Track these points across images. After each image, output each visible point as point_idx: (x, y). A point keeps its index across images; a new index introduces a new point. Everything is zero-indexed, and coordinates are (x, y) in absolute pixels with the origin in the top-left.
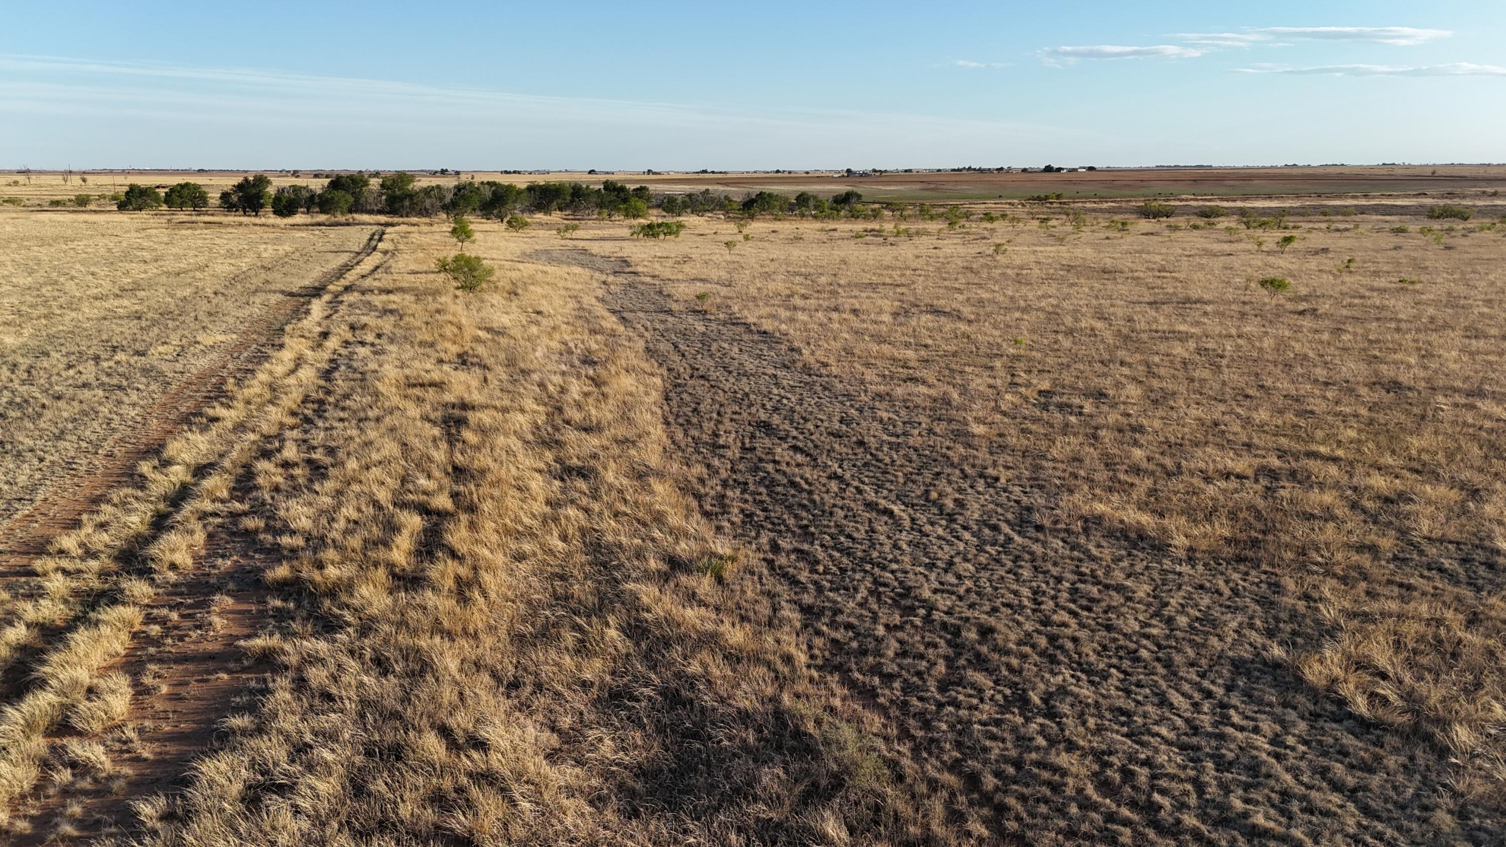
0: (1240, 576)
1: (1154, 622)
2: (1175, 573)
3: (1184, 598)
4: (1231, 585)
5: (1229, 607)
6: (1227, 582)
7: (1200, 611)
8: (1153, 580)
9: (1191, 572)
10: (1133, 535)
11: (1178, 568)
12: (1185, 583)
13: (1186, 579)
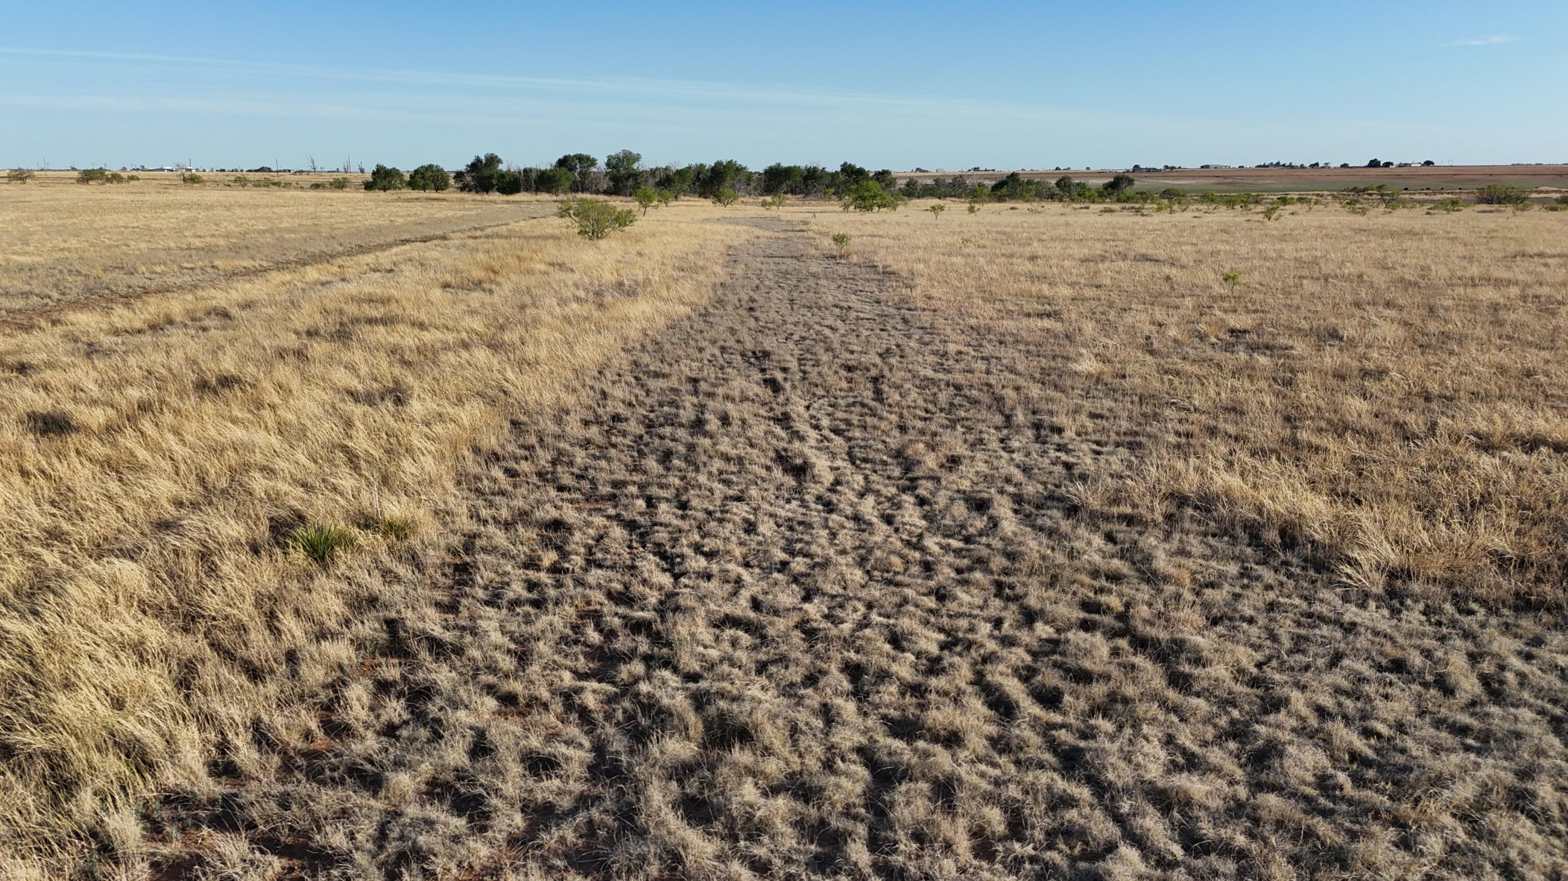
0: (1518, 645)
1: (1215, 756)
2: (1338, 623)
3: (1338, 691)
4: (1487, 666)
5: (1462, 731)
6: (1474, 658)
7: (1367, 733)
8: (1274, 638)
9: (1384, 625)
10: (1272, 536)
11: (1351, 613)
12: (1356, 653)
13: (1362, 642)
